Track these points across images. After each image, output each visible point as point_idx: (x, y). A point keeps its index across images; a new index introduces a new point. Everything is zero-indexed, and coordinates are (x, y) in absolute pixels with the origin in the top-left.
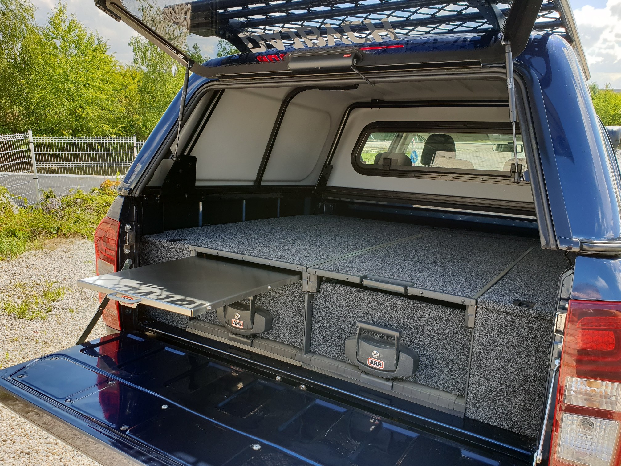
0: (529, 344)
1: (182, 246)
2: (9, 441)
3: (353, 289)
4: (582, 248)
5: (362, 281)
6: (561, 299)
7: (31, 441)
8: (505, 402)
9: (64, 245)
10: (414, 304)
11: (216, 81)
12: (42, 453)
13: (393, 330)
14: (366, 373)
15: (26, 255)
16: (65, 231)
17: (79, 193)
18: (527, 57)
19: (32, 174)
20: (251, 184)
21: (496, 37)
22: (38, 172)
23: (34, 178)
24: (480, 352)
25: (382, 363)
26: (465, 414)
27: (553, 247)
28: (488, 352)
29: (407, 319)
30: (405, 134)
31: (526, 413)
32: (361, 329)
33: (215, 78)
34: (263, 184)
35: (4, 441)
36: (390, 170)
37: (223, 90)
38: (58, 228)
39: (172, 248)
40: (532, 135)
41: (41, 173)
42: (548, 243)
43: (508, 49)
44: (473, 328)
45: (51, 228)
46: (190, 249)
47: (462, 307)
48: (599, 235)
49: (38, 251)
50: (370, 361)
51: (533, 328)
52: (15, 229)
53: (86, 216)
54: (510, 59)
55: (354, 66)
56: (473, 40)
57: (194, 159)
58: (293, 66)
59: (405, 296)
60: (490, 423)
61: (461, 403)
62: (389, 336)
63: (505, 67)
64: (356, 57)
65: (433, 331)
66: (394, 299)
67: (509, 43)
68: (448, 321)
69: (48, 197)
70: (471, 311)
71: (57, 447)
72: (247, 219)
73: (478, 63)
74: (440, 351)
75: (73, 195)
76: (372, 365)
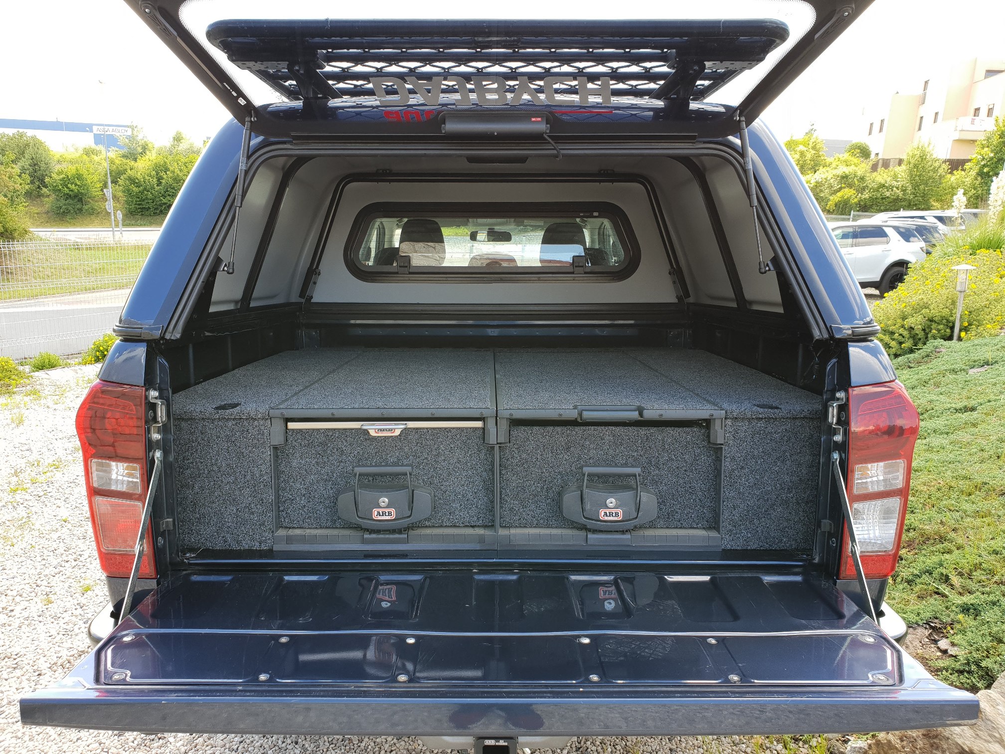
0: (784, 448)
5: (581, 415)
13: (633, 466)
14: (592, 531)
24: (733, 470)
25: (620, 511)
26: (721, 547)
27: (826, 334)
28: (742, 468)
32: (589, 475)
33: (284, 139)
36: (410, 273)
42: (821, 333)
43: (743, 125)
44: (723, 444)
46: (271, 415)
50: (603, 514)
54: (745, 135)
55: (547, 134)
58: (451, 127)
64: (549, 121)
65: (671, 460)
67: (744, 119)
70: (718, 424)
76: (606, 518)
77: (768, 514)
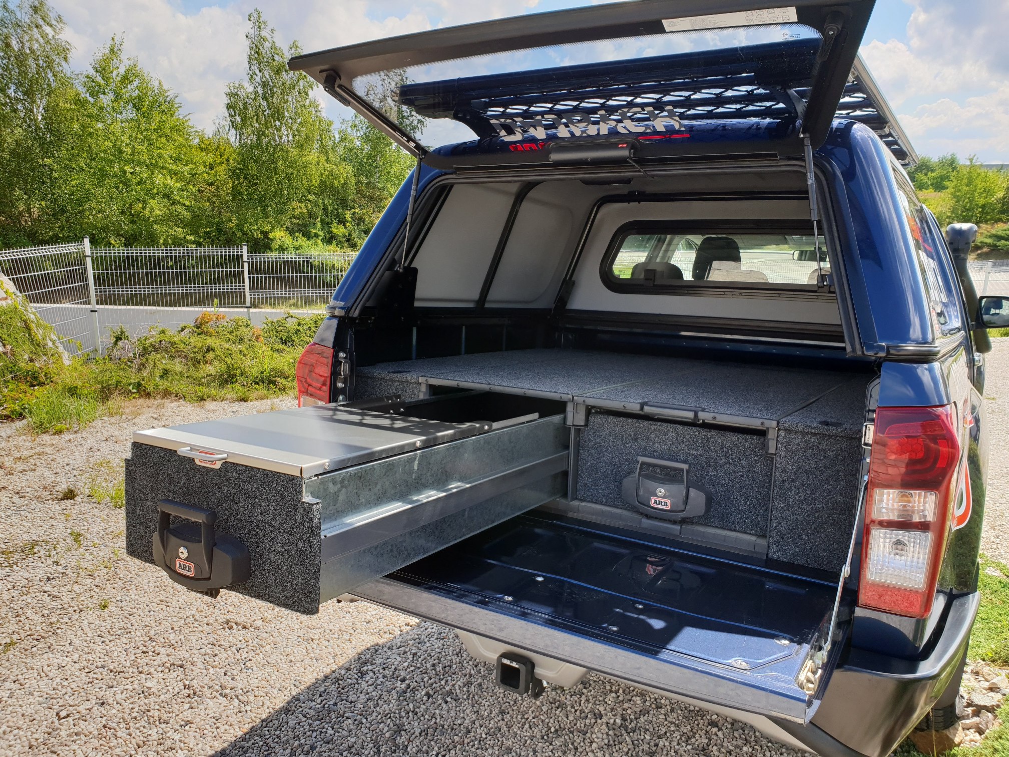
0: (838, 467)
1: (409, 378)
2: (151, 653)
3: (630, 420)
4: (888, 353)
5: (642, 409)
6: (869, 410)
7: (180, 652)
8: (812, 536)
9: (150, 409)
10: (704, 433)
11: (451, 174)
12: (201, 666)
13: (682, 462)
14: (647, 516)
15: (98, 423)
16: (150, 388)
17: (163, 332)
18: (829, 147)
19: (89, 306)
20: (471, 305)
21: (794, 125)
22: (98, 304)
23: (92, 311)
24: (783, 482)
25: (669, 502)
26: (767, 555)
27: (859, 353)
28: (793, 481)
29: (697, 450)
30: (669, 236)
31: (836, 546)
32: (643, 463)
33: (450, 170)
34: (487, 305)
35: (143, 652)
36: (654, 286)
37: (452, 186)
38: (139, 385)
39: (395, 381)
40: (836, 235)
41: (102, 304)
42: (854, 350)
43: (807, 142)
44: (775, 454)
45: (130, 384)
46: (420, 381)
47: (761, 433)
48: (906, 338)
49: (114, 418)
50: (653, 501)
51: (841, 448)
52: (77, 387)
53: (177, 366)
54: (809, 151)
55: (631, 158)
56: (769, 127)
57: (415, 271)
58: (555, 157)
59: (693, 424)
60: (796, 562)
61: (763, 542)
62: (676, 469)
63: (804, 160)
64: (632, 147)
65: (729, 463)
66: (680, 428)
67: (808, 135)
68: (746, 449)
69: (118, 339)
70: (772, 435)
71: (216, 659)
72: (467, 353)
73: (775, 156)
74: (737, 485)
75: (154, 337)
76: (656, 506)
77: (818, 532)
